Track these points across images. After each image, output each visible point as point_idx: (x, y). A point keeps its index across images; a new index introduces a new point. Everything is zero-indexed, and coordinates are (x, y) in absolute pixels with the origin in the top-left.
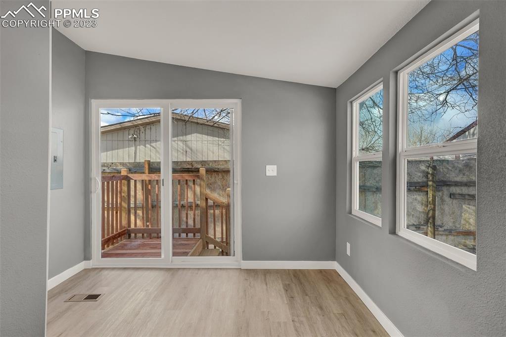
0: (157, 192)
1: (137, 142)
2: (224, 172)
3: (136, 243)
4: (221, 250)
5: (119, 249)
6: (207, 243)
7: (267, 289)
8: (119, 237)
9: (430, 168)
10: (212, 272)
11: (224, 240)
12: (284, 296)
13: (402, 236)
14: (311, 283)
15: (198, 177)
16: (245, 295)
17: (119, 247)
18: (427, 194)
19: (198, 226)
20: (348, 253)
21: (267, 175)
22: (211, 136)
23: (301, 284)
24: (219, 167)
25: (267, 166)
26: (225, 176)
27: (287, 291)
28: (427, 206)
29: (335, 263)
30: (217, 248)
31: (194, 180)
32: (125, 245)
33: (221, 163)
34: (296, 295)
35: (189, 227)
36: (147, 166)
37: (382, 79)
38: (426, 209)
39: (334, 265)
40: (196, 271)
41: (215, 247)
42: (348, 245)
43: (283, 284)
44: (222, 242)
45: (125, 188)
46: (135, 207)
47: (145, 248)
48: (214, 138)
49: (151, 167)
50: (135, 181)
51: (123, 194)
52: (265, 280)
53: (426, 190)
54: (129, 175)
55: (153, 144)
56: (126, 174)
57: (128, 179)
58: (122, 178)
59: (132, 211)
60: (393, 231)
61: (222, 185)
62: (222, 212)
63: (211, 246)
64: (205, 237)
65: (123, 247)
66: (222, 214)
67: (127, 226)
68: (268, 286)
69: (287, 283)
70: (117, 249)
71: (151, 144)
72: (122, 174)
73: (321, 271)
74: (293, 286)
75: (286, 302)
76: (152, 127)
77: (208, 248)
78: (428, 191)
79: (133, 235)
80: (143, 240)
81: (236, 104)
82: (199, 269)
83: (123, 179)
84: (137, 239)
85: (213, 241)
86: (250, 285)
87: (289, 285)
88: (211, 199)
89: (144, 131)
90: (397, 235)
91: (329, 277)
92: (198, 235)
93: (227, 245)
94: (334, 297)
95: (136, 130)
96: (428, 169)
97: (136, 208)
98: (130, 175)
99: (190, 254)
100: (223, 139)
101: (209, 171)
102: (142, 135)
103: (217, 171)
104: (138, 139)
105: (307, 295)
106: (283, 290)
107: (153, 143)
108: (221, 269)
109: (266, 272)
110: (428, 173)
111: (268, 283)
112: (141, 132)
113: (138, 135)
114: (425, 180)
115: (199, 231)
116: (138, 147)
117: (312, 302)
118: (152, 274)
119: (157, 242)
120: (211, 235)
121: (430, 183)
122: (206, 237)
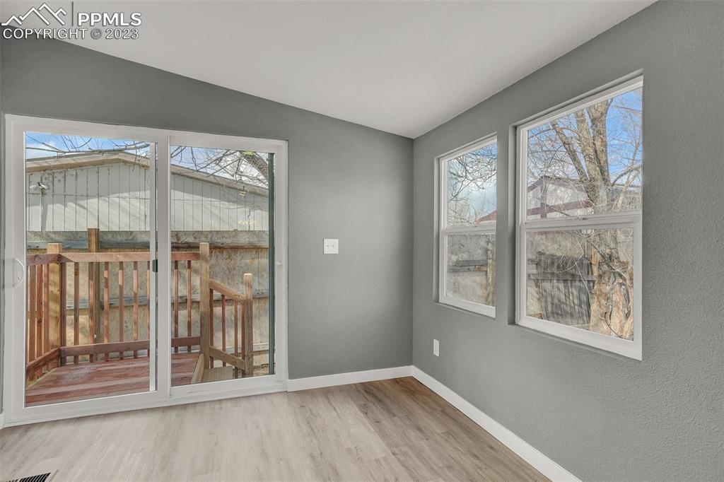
0: (120, 283)
1: (48, 197)
2: (232, 248)
3: (83, 371)
4: (234, 367)
5: (50, 386)
6: (212, 359)
7: (339, 416)
8: (44, 365)
9: (490, 244)
10: (244, 403)
11: (239, 351)
12: (366, 421)
13: (524, 325)
14: (392, 397)
15: (197, 256)
16: (312, 430)
17: (49, 381)
18: (486, 274)
19: (196, 333)
20: (436, 352)
21: (325, 253)
22: (189, 193)
23: (380, 401)
24: (224, 240)
25: (325, 240)
26: (233, 255)
27: (366, 414)
28: (487, 289)
29: (412, 367)
30: (227, 365)
31: (189, 262)
32: (59, 377)
33: (226, 235)
34: (381, 417)
35: (179, 337)
36: (93, 239)
37: (496, 132)
38: (485, 292)
39: (412, 371)
40: (218, 406)
41: (224, 364)
42: (436, 343)
43: (357, 405)
44: (236, 354)
45: (55, 278)
46: (75, 309)
47: (105, 378)
48: (194, 196)
49: (102, 240)
50: (76, 264)
51: (51, 288)
52: (329, 402)
53: (485, 269)
54: (63, 254)
55: (83, 203)
56: (58, 253)
57: (60, 260)
58: (50, 259)
59: (70, 318)
60: (512, 321)
61: (228, 268)
62: (236, 308)
63: (218, 364)
64: (208, 349)
65: (56, 381)
66: (236, 312)
67: (58, 343)
68: (338, 411)
69: (362, 402)
70: (44, 386)
71: (78, 202)
72: (49, 252)
73: (397, 381)
74: (370, 404)
75: (373, 430)
76: (79, 172)
77: (212, 367)
78: (487, 271)
79: (70, 359)
80: (93, 366)
81: (279, 147)
82: (220, 400)
83: (52, 262)
84: (80, 364)
85: (222, 355)
86: (311, 414)
87: (365, 405)
88: (217, 290)
89: (62, 180)
90: (517, 325)
91: (410, 387)
92: (196, 349)
93: (243, 358)
94: (428, 412)
95: (46, 176)
96: (488, 244)
97: (76, 311)
98: (66, 255)
99: (194, 380)
100: (210, 199)
101: (214, 247)
102: (59, 186)
103: (220, 248)
104: (49, 192)
105: (394, 416)
106: (360, 413)
107: (82, 200)
108: (256, 396)
109: (327, 392)
110: (487, 250)
111: (336, 408)
112: (56, 180)
113: (50, 184)
114: (485, 258)
115: (197, 341)
116: (50, 207)
117: (405, 424)
118: (139, 421)
119: (123, 367)
120: (218, 345)
121: (490, 261)
122: (210, 349)
